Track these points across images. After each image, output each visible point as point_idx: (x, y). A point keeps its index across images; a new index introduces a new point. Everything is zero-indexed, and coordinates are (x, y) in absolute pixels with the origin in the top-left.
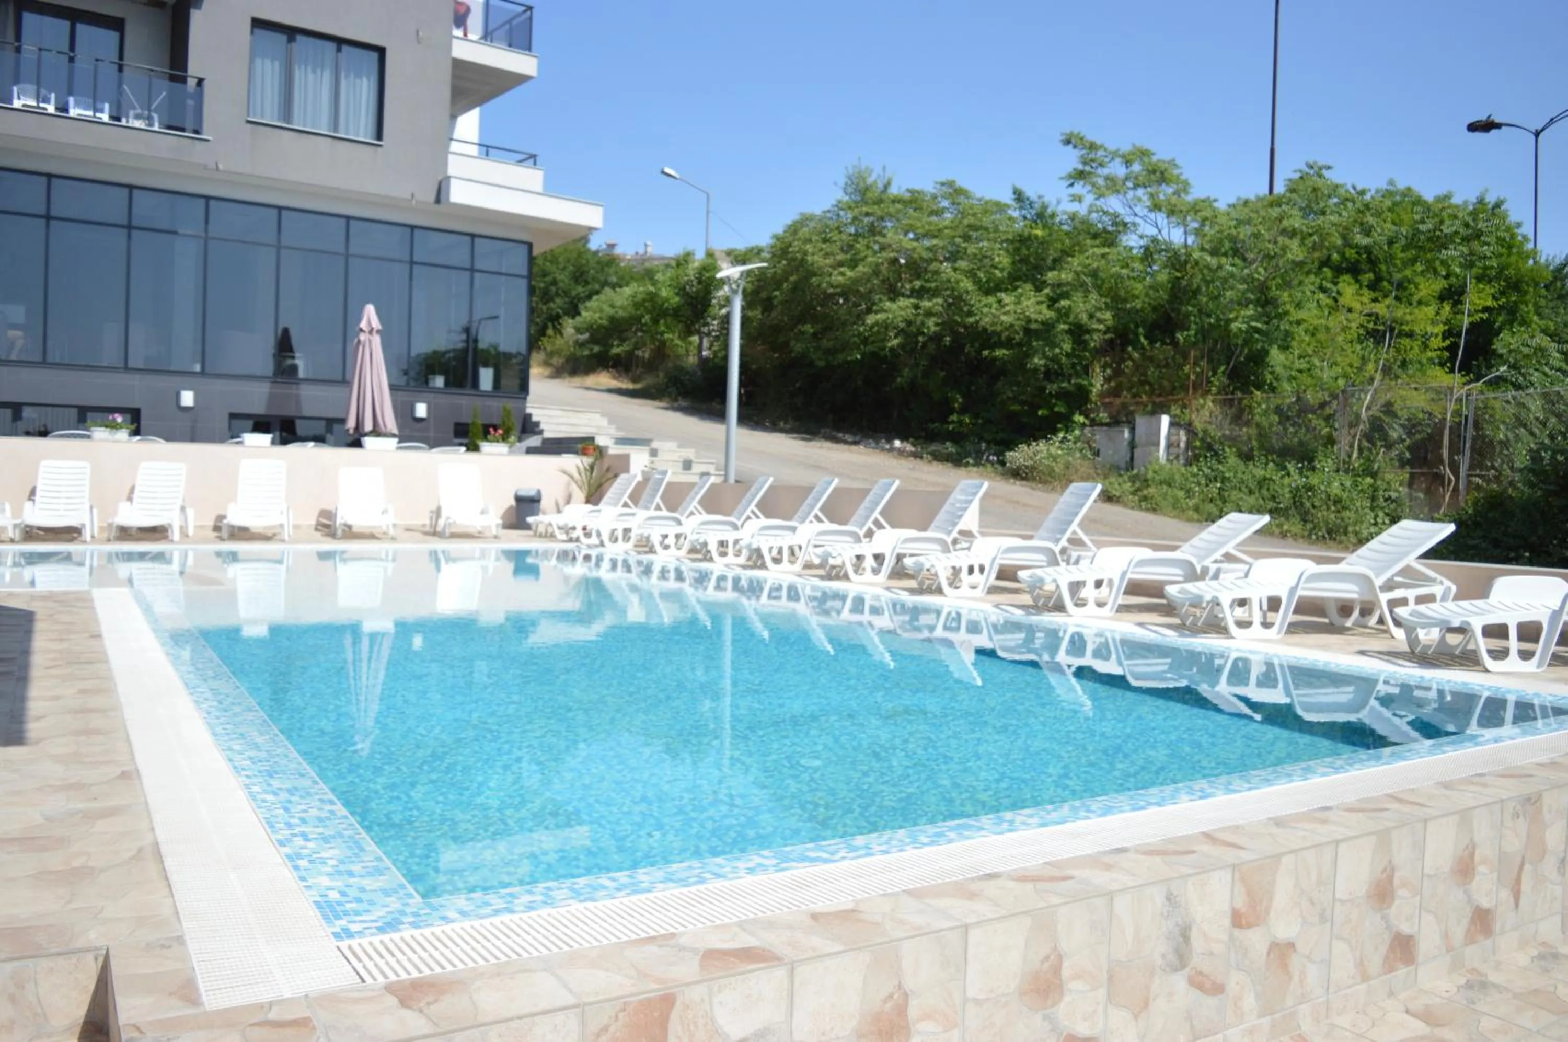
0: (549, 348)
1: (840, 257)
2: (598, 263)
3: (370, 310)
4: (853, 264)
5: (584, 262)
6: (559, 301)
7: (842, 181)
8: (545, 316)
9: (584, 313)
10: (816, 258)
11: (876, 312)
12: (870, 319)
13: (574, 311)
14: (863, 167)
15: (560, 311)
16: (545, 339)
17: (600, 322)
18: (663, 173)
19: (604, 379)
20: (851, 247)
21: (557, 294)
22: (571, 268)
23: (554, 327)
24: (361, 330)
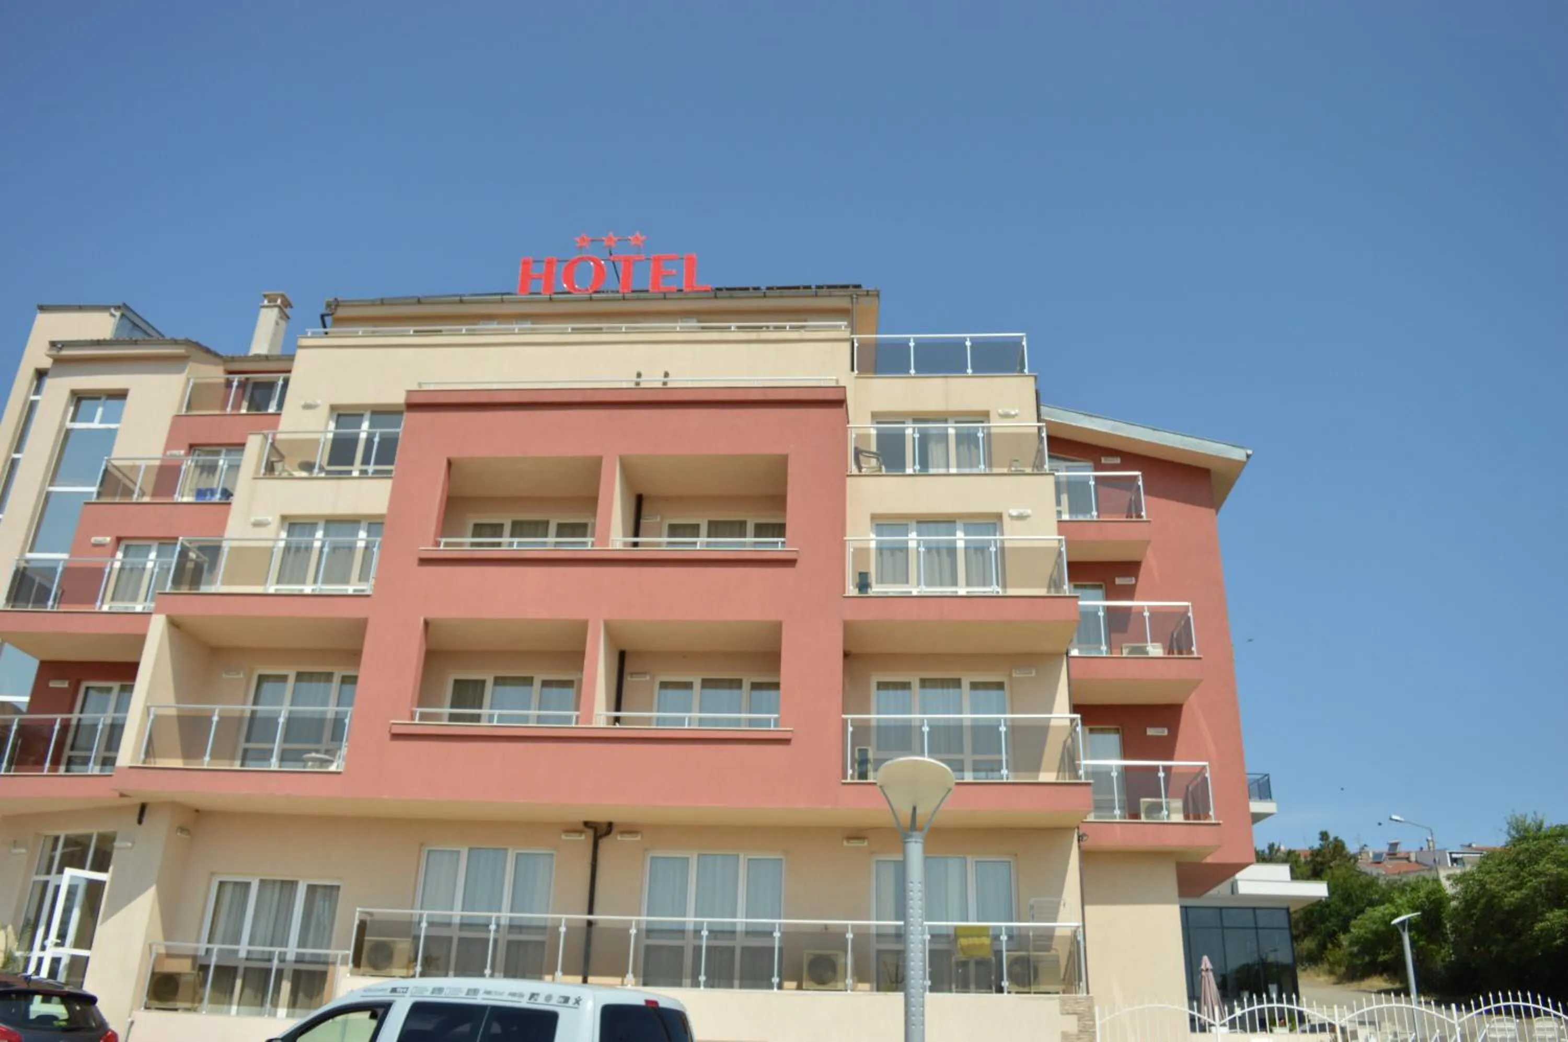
0: (1331, 959)
1: (1511, 883)
2: (1361, 886)
3: (1205, 959)
4: (1518, 887)
5: (1349, 886)
6: (1333, 920)
7: (1505, 827)
8: (1323, 933)
9: (1352, 930)
10: (1493, 886)
11: (1541, 921)
12: (1538, 926)
13: (1346, 930)
14: (1518, 815)
15: (1336, 929)
16: (1327, 952)
17: (1366, 936)
18: (1391, 819)
19: (1378, 982)
20: (1518, 876)
21: (1331, 915)
22: (1340, 892)
23: (1332, 943)
24: (1202, 970)
